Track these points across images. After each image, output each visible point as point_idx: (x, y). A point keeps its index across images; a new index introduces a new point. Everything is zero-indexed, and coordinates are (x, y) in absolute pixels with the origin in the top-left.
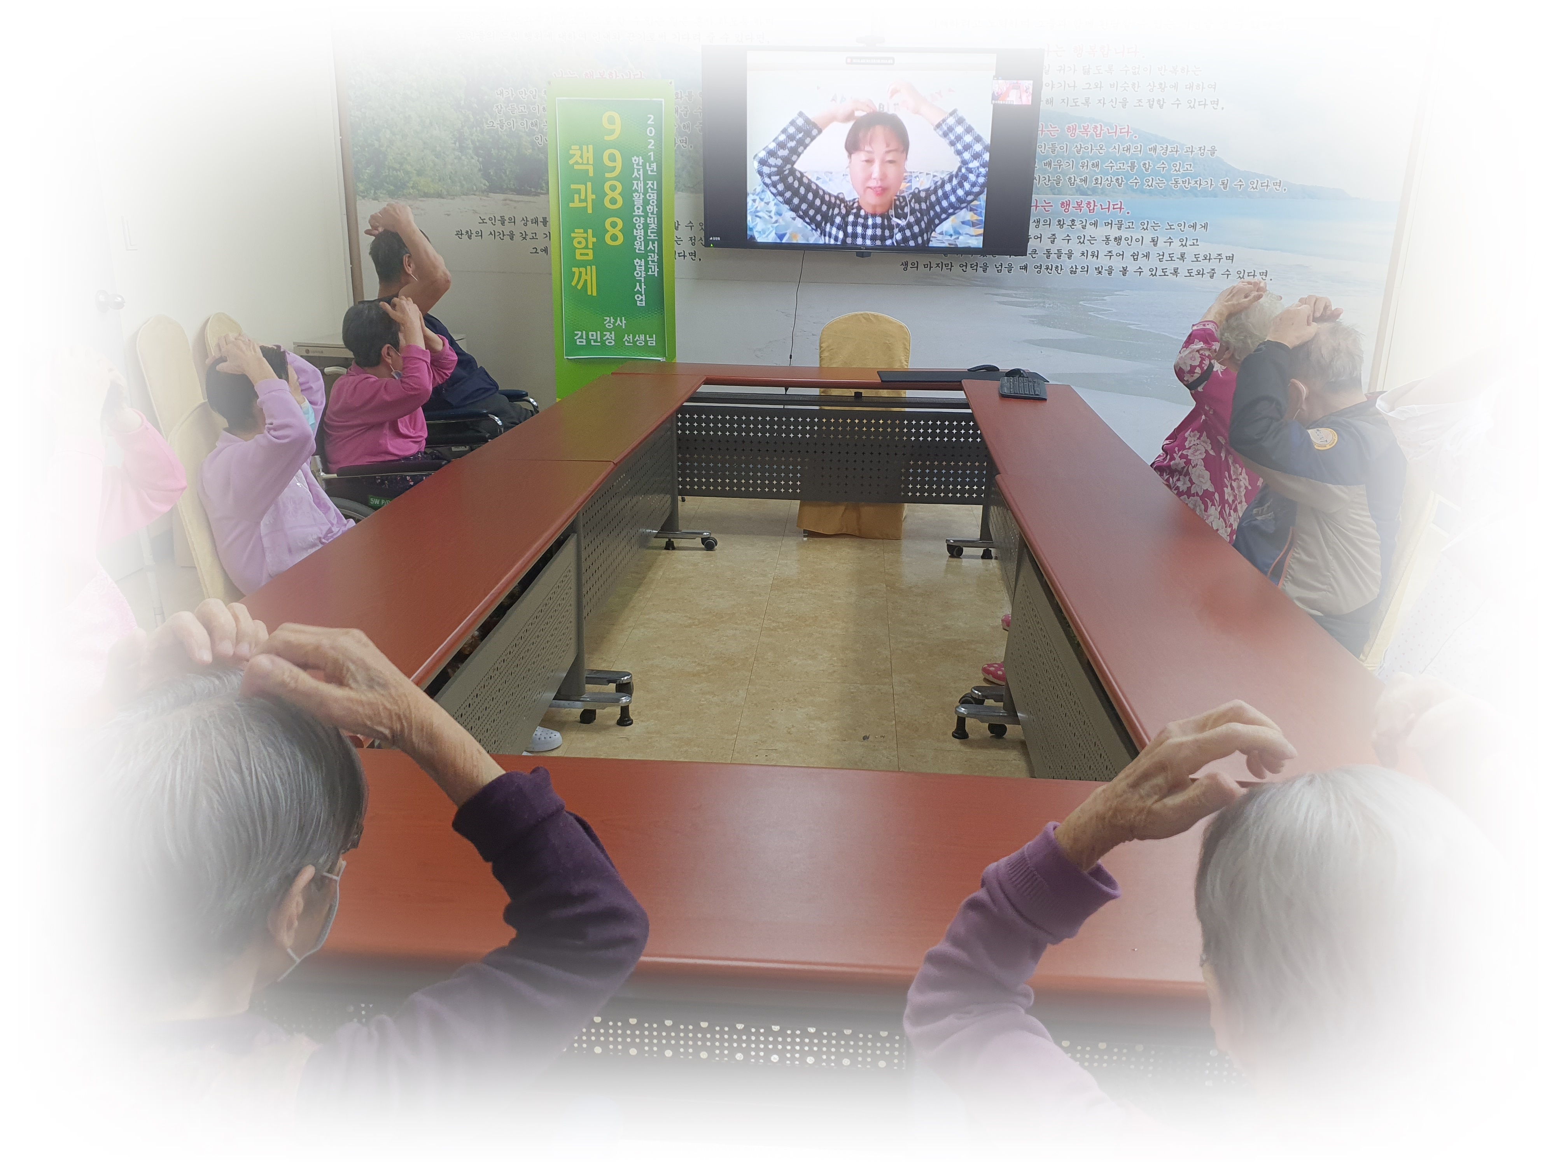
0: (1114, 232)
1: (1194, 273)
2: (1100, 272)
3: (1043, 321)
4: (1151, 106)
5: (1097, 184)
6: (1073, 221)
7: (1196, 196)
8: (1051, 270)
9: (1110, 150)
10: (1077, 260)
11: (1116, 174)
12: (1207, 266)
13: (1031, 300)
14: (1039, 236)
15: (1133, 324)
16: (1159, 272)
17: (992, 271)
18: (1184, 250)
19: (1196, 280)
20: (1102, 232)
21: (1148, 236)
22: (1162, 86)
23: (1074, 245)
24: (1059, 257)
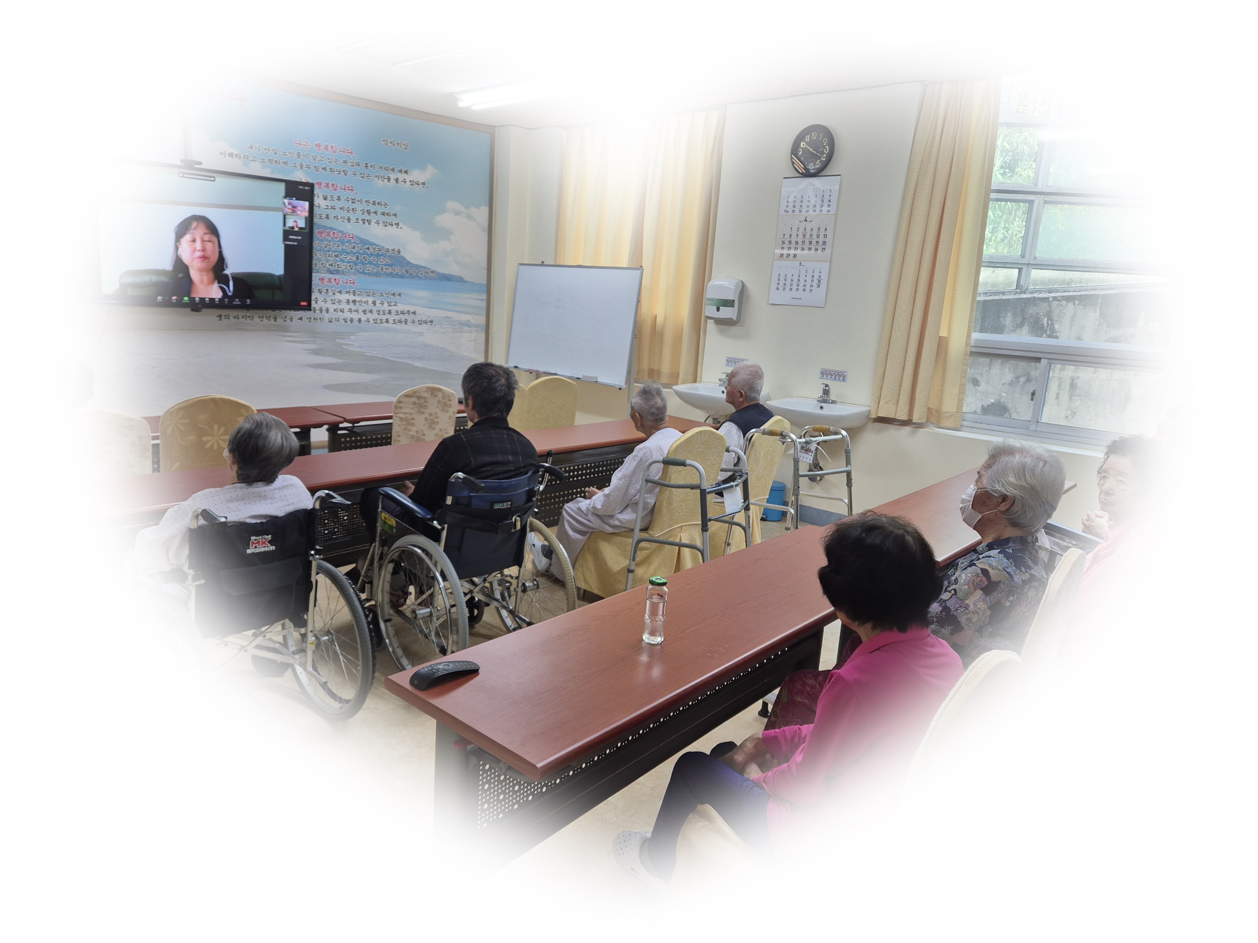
0: (351, 297)
1: (397, 321)
2: (346, 322)
3: (315, 352)
4: (364, 223)
5: (338, 267)
6: (327, 290)
7: (393, 277)
8: (317, 320)
9: (344, 247)
10: (332, 315)
11: (349, 262)
12: (403, 317)
13: (307, 339)
15: (368, 352)
16: (379, 322)
17: (280, 321)
18: (390, 308)
19: (398, 326)
20: (344, 297)
21: (370, 300)
22: (369, 212)
23: (329, 305)
24: (321, 312)
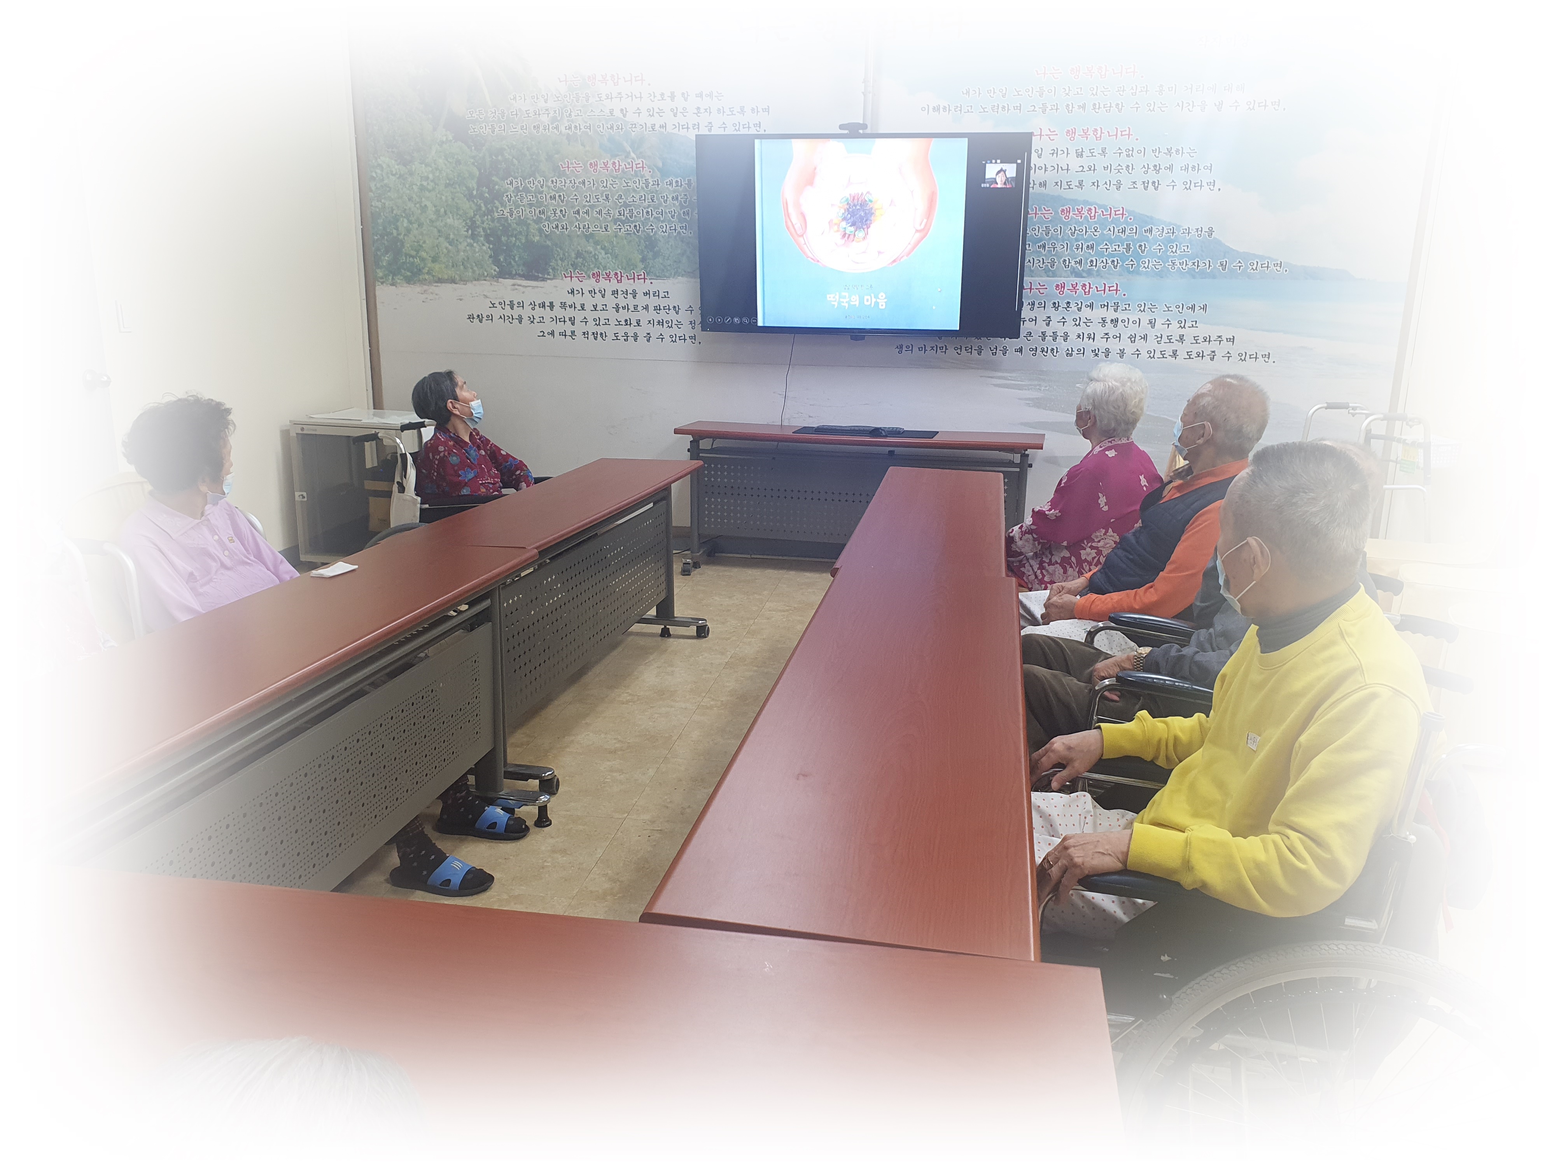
0: (1110, 314)
1: (1194, 355)
2: (1096, 355)
3: (1038, 403)
4: (1146, 188)
5: (1092, 265)
6: (1068, 303)
7: (1194, 277)
8: (1047, 352)
9: (1105, 232)
10: (1073, 343)
11: (1111, 256)
12: (1207, 348)
13: (1027, 382)
14: (1034, 319)
16: (1158, 355)
17: (986, 354)
18: (1182, 331)
19: (1196, 362)
20: (1098, 313)
21: (1145, 318)
22: (1157, 169)
23: (1070, 328)
24: (1055, 339)
